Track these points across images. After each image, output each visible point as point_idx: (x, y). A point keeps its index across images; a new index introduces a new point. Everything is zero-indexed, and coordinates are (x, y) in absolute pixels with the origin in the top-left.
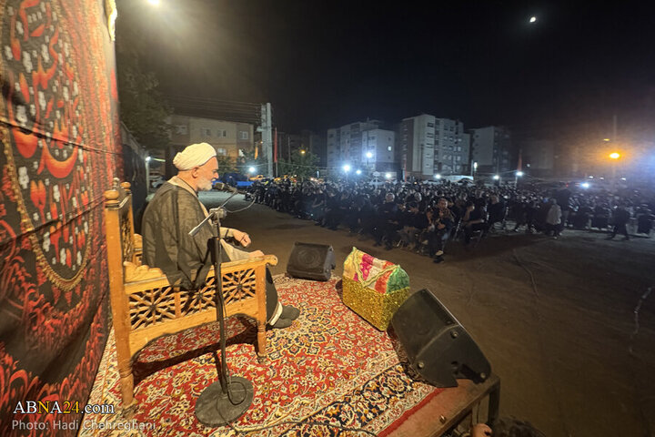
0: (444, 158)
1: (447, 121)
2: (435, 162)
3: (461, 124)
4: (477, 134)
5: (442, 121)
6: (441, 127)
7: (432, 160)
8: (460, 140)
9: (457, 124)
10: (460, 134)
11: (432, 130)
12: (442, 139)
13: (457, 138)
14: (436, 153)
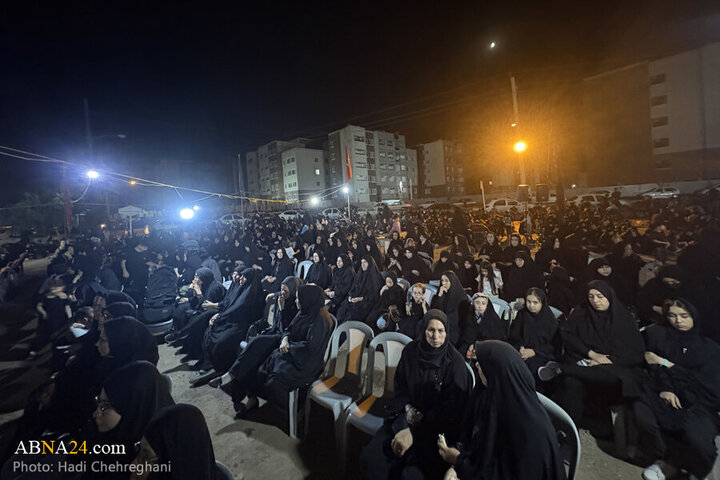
0: (384, 179)
1: (384, 134)
2: (372, 186)
3: (402, 138)
4: (426, 150)
5: (375, 133)
6: (375, 142)
7: (367, 184)
8: (402, 157)
9: (396, 137)
10: (401, 150)
11: (363, 146)
12: (377, 155)
13: (398, 154)
14: (371, 173)
